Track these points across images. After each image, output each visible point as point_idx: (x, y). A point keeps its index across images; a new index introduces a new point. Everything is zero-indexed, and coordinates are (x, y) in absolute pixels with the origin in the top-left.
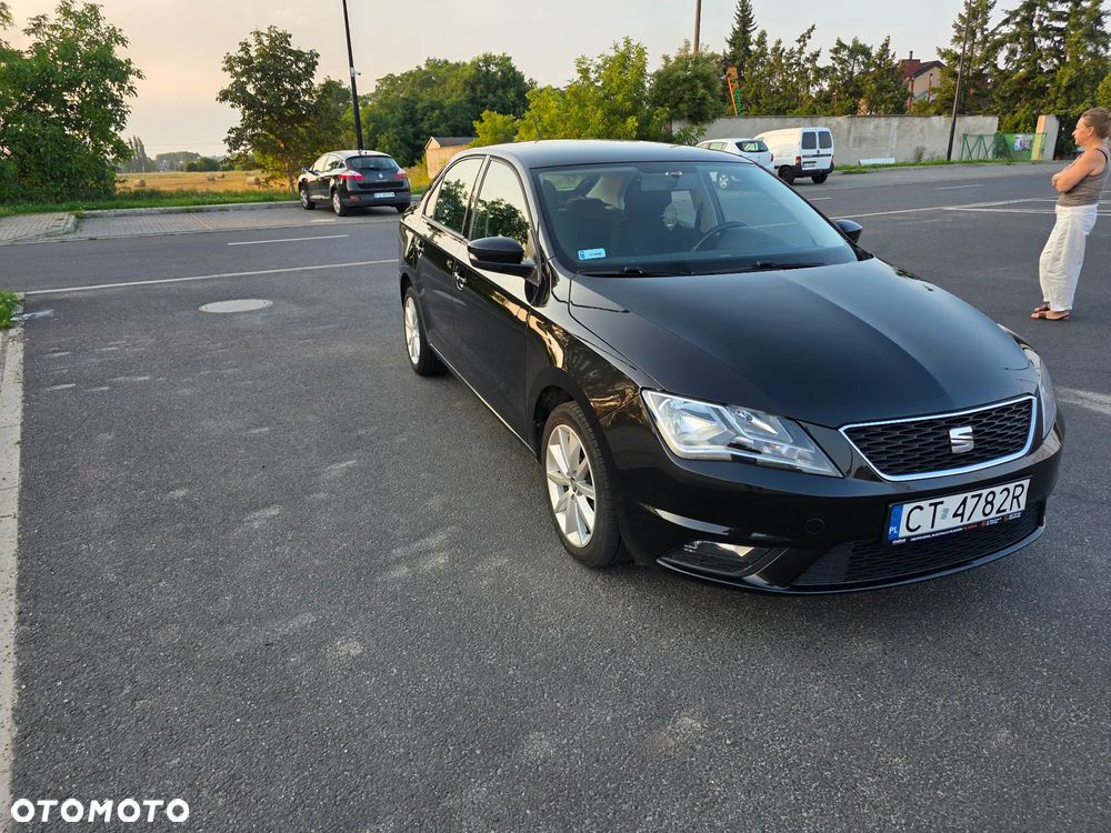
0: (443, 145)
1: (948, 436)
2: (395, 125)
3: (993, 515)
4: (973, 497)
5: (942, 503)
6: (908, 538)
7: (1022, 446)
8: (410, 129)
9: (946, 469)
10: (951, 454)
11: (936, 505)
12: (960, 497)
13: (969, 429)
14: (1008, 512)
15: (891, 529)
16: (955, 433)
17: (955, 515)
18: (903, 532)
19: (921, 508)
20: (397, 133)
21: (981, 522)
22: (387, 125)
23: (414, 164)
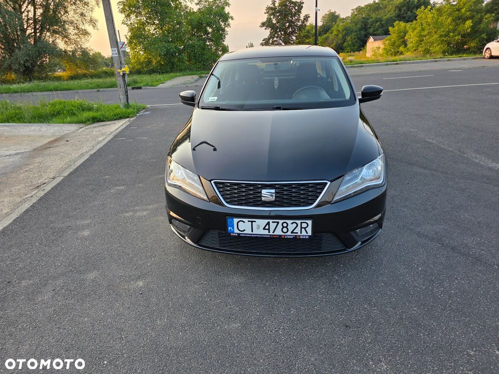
0: (375, 40)
1: (261, 192)
2: (356, 31)
3: (289, 233)
4: (273, 222)
5: (255, 222)
6: (239, 234)
7: (312, 204)
8: (363, 33)
9: (259, 207)
10: (261, 200)
11: (252, 222)
12: (266, 221)
13: (273, 191)
14: (299, 234)
15: (229, 228)
16: (264, 192)
17: (264, 229)
18: (236, 231)
19: (244, 222)
20: (356, 35)
21: (281, 235)
22: (352, 32)
23: (361, 50)
